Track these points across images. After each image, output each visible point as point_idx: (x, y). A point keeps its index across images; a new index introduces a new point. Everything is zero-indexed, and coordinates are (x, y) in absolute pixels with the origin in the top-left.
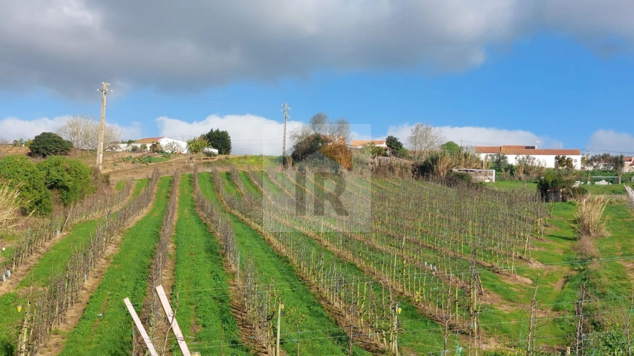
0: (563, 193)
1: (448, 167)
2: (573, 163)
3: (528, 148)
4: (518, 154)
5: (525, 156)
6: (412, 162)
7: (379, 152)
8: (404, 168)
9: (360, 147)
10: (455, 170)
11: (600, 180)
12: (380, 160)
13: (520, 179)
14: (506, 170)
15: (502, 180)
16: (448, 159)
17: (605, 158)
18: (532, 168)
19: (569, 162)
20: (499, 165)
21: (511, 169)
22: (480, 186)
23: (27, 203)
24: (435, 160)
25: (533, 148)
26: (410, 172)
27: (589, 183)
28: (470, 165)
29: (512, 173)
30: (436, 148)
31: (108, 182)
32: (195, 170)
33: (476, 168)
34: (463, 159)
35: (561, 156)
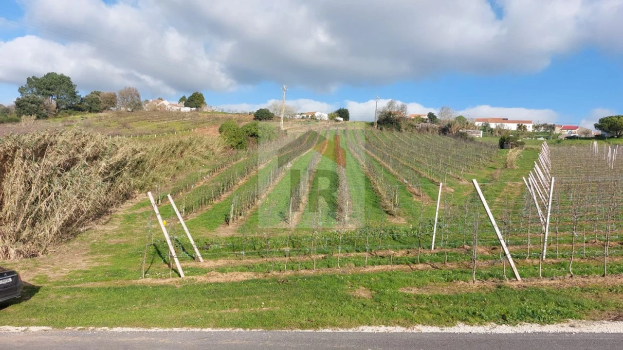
0: (512, 144)
1: (457, 129)
2: (527, 128)
3: (504, 119)
4: (496, 123)
5: (500, 124)
6: (439, 126)
7: (423, 120)
8: (435, 129)
9: (413, 118)
10: (461, 131)
11: (540, 137)
12: (422, 125)
13: (496, 136)
14: (489, 131)
15: (486, 136)
16: (458, 125)
17: (545, 125)
18: (503, 130)
19: (525, 127)
20: (486, 128)
21: (492, 130)
22: (472, 140)
24: (450, 125)
25: (507, 119)
26: (437, 131)
27: (534, 139)
28: (469, 128)
29: (492, 133)
30: (452, 119)
31: (286, 134)
32: (328, 129)
33: (472, 130)
34: (466, 125)
35: (520, 124)
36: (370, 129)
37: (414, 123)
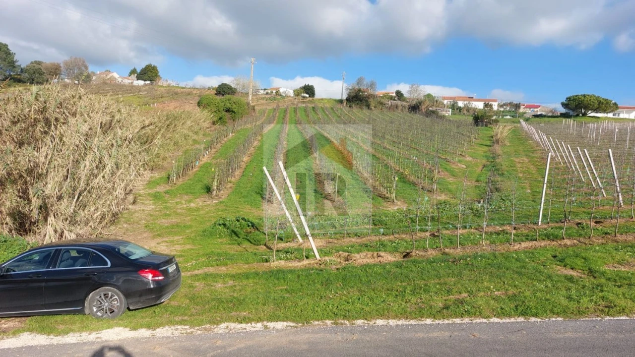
0: (486, 122)
1: (427, 107)
2: (493, 107)
3: (469, 98)
4: (464, 101)
5: (468, 102)
6: (408, 104)
7: (392, 98)
8: (404, 107)
9: (381, 95)
10: (431, 109)
11: (507, 116)
12: (391, 103)
13: (464, 114)
14: (457, 109)
15: (455, 114)
16: (427, 103)
17: (510, 104)
18: (471, 108)
19: (491, 106)
20: (454, 107)
21: (460, 109)
22: (443, 117)
23: (215, 119)
24: (420, 103)
25: (472, 98)
26: (407, 109)
27: (500, 117)
28: (438, 106)
29: (460, 111)
30: (422, 97)
31: (254, 109)
32: (297, 105)
33: (441, 108)
34: (435, 103)
35: (487, 103)
36: (339, 106)
37: (382, 100)
